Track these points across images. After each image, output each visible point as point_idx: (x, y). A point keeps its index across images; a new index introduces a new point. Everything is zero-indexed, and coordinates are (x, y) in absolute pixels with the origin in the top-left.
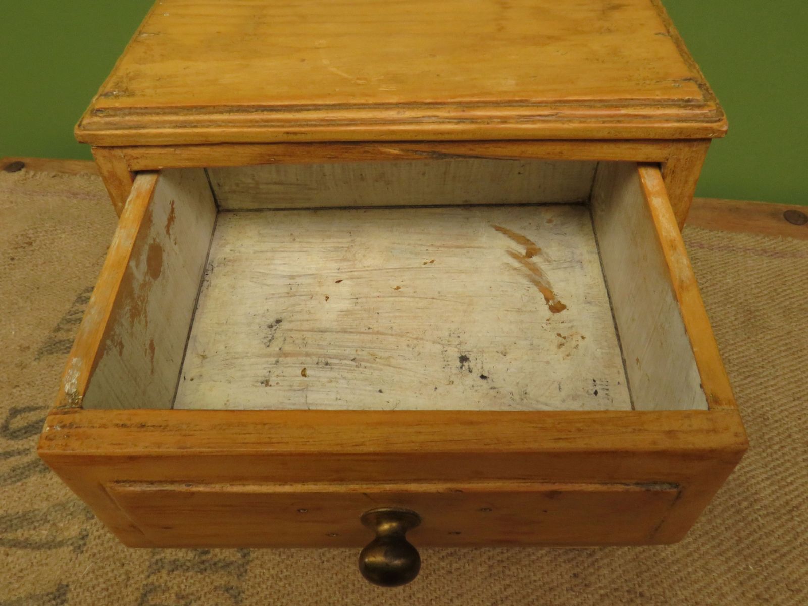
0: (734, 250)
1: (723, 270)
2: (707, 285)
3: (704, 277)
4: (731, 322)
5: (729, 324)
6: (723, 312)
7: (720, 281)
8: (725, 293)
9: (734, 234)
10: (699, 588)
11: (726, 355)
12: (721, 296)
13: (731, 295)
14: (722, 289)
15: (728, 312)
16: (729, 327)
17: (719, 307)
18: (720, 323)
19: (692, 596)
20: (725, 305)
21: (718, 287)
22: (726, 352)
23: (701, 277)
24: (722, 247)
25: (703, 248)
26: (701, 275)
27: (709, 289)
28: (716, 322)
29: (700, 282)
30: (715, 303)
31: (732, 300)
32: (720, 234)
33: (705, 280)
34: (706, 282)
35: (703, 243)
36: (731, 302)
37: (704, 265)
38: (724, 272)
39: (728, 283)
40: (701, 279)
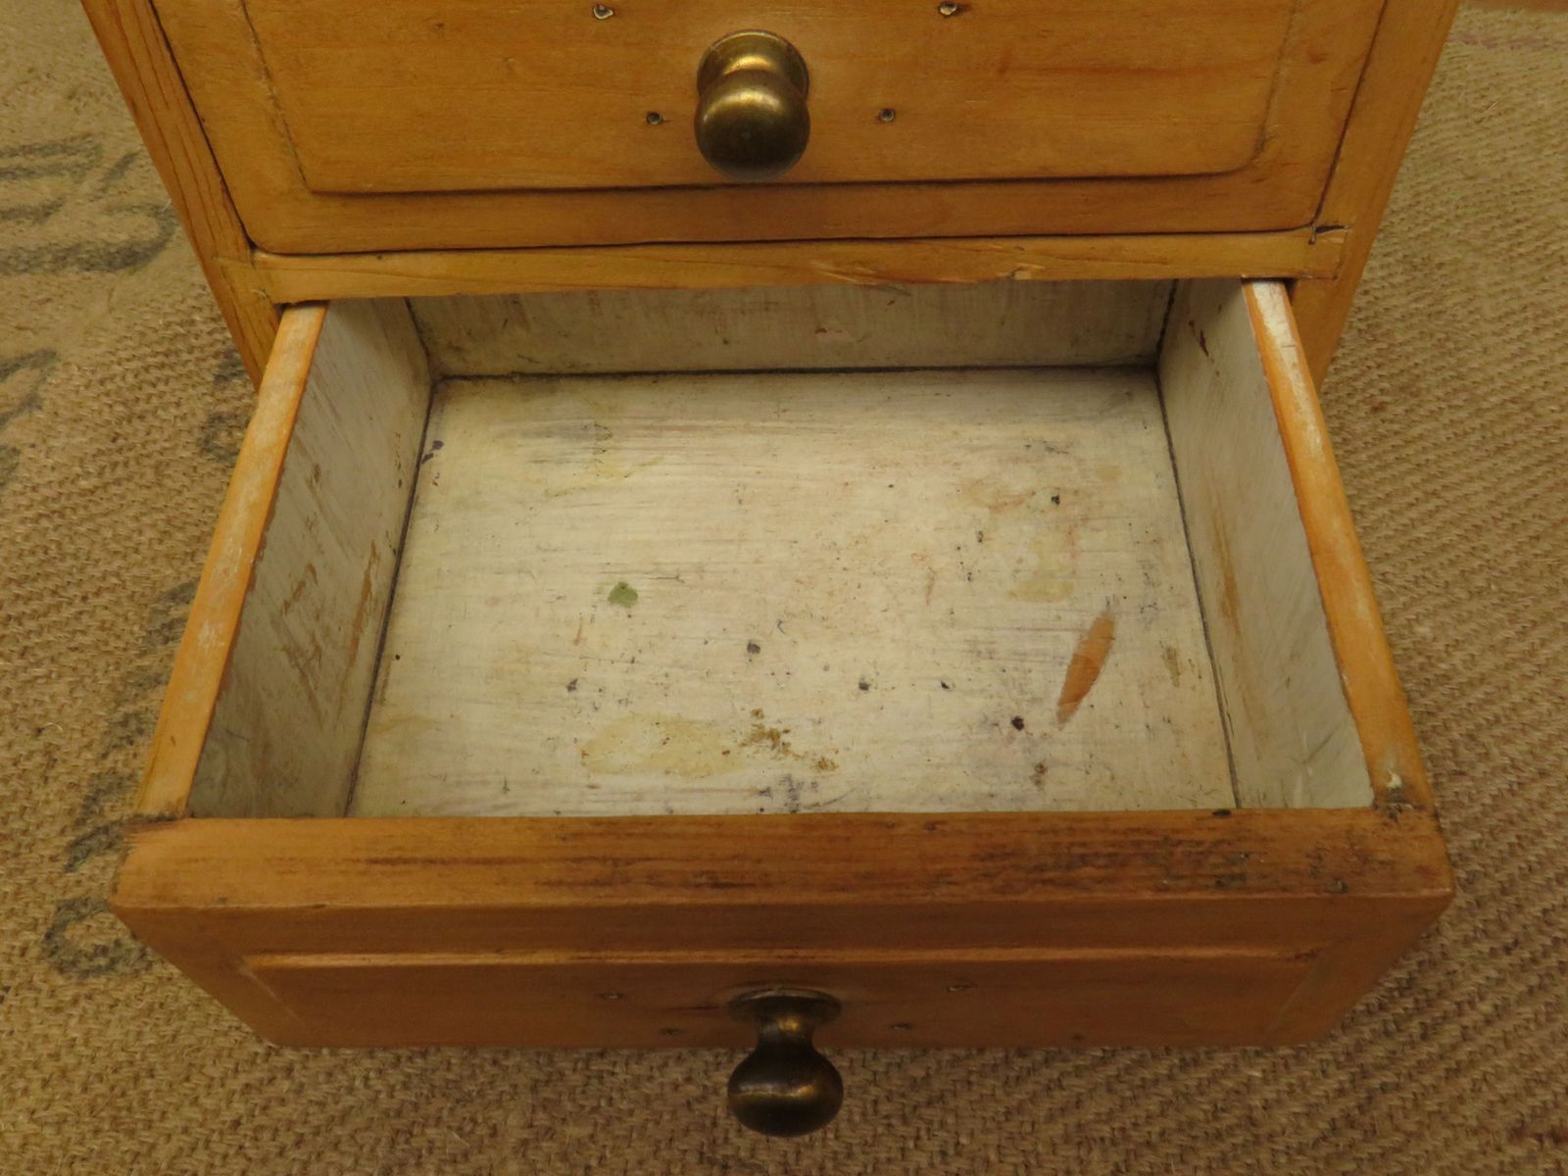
0: (1546, 46)
1: (1525, 81)
2: (1487, 113)
3: (1483, 97)
4: (1558, 185)
5: (1555, 189)
6: (1536, 164)
7: (1521, 104)
8: (1534, 127)
9: (1543, 15)
10: (1545, 739)
11: (1554, 247)
12: (1527, 135)
13: (1551, 132)
14: (1528, 122)
15: (1548, 165)
16: (1553, 194)
17: (1523, 155)
18: (1531, 186)
19: (1529, 758)
20: (1540, 151)
21: (1516, 115)
22: (1554, 242)
23: (1477, 95)
24: (1516, 41)
25: (1475, 43)
26: (1476, 92)
27: (1496, 121)
28: (1521, 184)
29: (1474, 106)
30: (1515, 148)
31: (1554, 141)
32: (1509, 16)
33: (1483, 103)
34: (1488, 107)
35: (1472, 32)
36: (1554, 146)
37: (1480, 72)
38: (1529, 85)
39: (1541, 107)
40: (1475, 100)
